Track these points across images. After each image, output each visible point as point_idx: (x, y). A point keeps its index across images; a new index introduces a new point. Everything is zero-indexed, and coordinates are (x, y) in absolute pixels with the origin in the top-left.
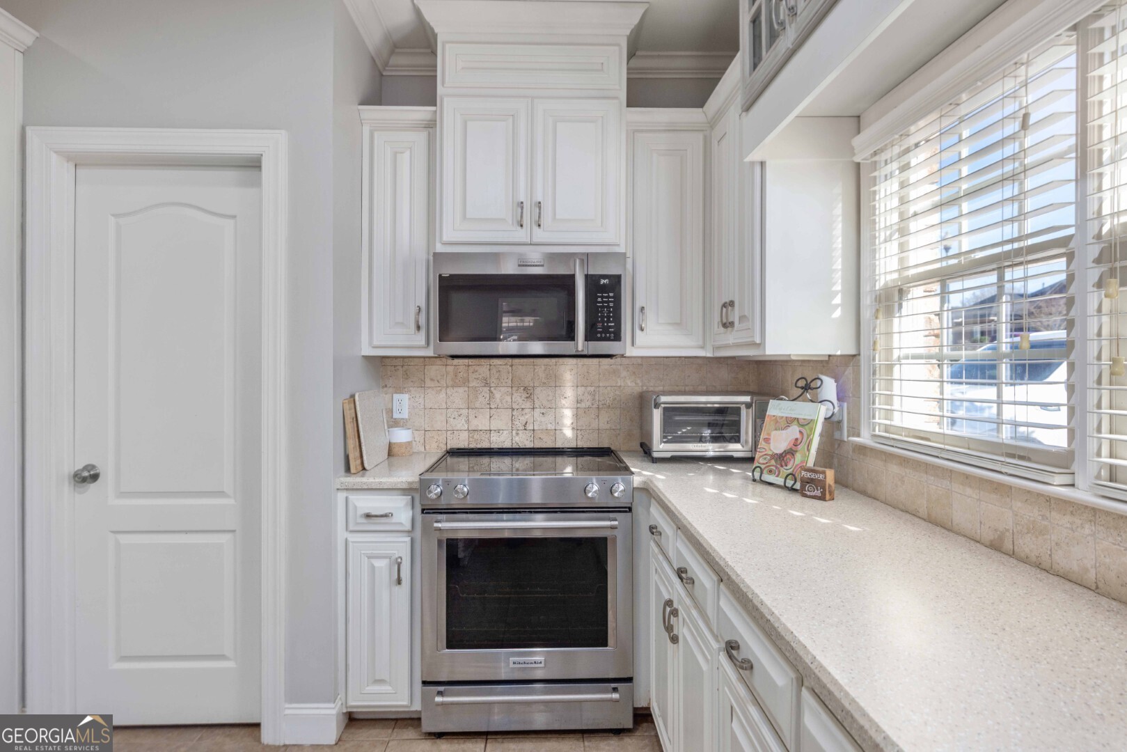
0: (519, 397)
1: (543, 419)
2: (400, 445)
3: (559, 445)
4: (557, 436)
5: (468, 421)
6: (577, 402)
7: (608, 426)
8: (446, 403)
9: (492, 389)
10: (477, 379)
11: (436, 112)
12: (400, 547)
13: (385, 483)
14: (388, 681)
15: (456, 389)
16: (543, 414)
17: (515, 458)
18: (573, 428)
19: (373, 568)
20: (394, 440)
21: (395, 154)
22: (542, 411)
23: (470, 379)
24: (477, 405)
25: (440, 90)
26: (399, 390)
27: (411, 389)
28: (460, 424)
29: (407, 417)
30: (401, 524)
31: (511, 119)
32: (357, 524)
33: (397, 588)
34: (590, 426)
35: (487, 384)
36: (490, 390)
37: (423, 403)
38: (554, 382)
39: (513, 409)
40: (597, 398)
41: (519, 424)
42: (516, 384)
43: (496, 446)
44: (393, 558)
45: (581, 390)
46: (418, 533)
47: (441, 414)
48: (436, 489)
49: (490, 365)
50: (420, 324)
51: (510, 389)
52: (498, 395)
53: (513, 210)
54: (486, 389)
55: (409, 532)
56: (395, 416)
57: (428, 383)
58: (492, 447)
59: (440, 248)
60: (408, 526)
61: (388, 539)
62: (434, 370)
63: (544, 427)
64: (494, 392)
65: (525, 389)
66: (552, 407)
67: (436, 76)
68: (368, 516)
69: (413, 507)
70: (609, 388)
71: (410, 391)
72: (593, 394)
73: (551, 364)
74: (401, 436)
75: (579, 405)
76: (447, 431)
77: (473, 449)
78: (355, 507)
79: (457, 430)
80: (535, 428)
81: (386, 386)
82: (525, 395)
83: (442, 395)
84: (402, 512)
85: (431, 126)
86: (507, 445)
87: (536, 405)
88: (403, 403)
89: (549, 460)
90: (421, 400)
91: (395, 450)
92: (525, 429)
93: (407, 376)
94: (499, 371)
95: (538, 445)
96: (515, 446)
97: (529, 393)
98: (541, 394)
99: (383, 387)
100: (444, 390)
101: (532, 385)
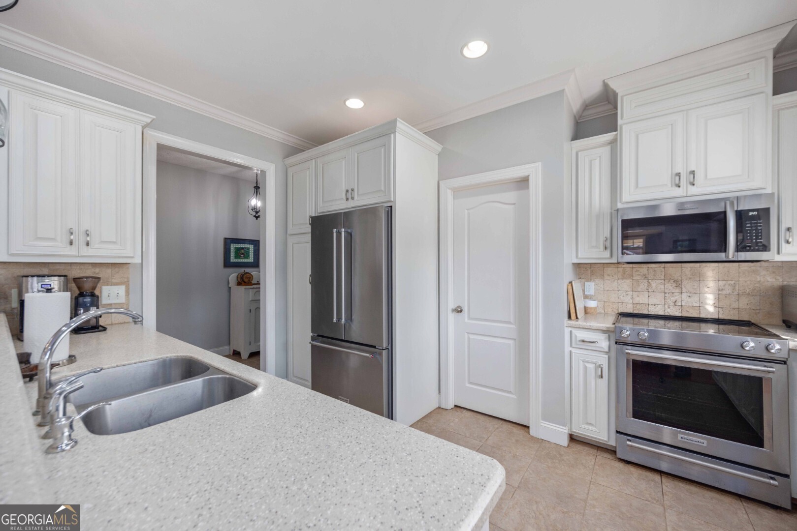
0: (670, 287)
1: (689, 300)
2: (591, 308)
3: (703, 316)
4: (701, 310)
5: (632, 298)
6: (719, 290)
7: (748, 307)
8: (618, 288)
9: (650, 281)
10: (639, 275)
11: (617, 134)
12: (603, 360)
13: (593, 326)
14: (595, 424)
15: (624, 281)
16: (689, 296)
17: (667, 322)
18: (715, 307)
19: (586, 368)
20: (587, 306)
21: (591, 162)
22: (689, 295)
23: (634, 275)
24: (639, 289)
25: (620, 122)
26: (589, 280)
27: (596, 280)
28: (628, 299)
29: (593, 294)
30: (602, 348)
31: (670, 127)
32: (577, 344)
33: (600, 380)
34: (730, 306)
35: (646, 277)
36: (648, 282)
37: (603, 287)
38: (699, 278)
39: (665, 293)
40: (737, 288)
41: (670, 302)
42: (667, 278)
43: (653, 313)
44: (597, 364)
45: (721, 283)
46: (613, 354)
47: (615, 293)
48: (626, 332)
49: (648, 267)
50: (607, 246)
51: (663, 281)
52: (654, 285)
53: (672, 178)
54: (646, 281)
55: (606, 352)
56: (586, 293)
57: (606, 277)
58: (650, 313)
59: (620, 206)
60: (607, 350)
61: (594, 354)
62: (609, 270)
63: (690, 305)
64: (652, 282)
65: (675, 281)
66: (698, 293)
67: (617, 113)
68: (583, 341)
69: (609, 340)
70: (749, 282)
71: (595, 281)
72: (734, 286)
73: (696, 266)
74: (592, 304)
75: (720, 292)
76: (618, 303)
77: (636, 314)
78: (576, 336)
79: (626, 303)
80: (683, 305)
81: (580, 278)
82: (674, 285)
83: (615, 283)
84: (603, 343)
85: (613, 143)
86: (661, 313)
87: (684, 291)
88: (591, 287)
89: (695, 324)
90: (602, 286)
91: (589, 311)
92: (675, 305)
93: (593, 273)
94: (655, 271)
95: (685, 314)
96: (667, 314)
97: (678, 284)
98: (687, 285)
99: (579, 279)
100: (616, 281)
101: (680, 279)
